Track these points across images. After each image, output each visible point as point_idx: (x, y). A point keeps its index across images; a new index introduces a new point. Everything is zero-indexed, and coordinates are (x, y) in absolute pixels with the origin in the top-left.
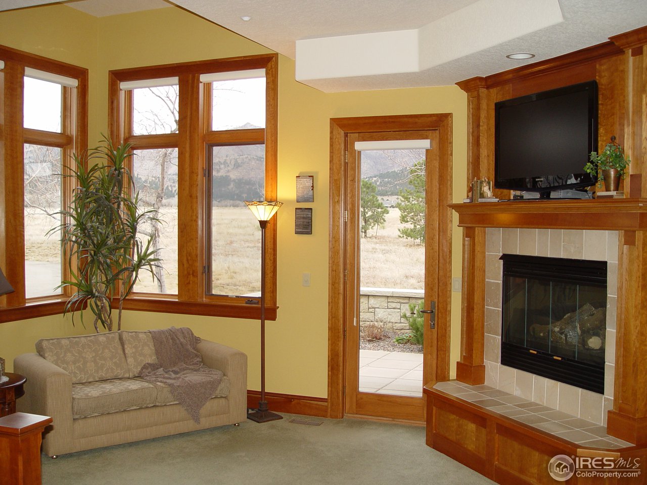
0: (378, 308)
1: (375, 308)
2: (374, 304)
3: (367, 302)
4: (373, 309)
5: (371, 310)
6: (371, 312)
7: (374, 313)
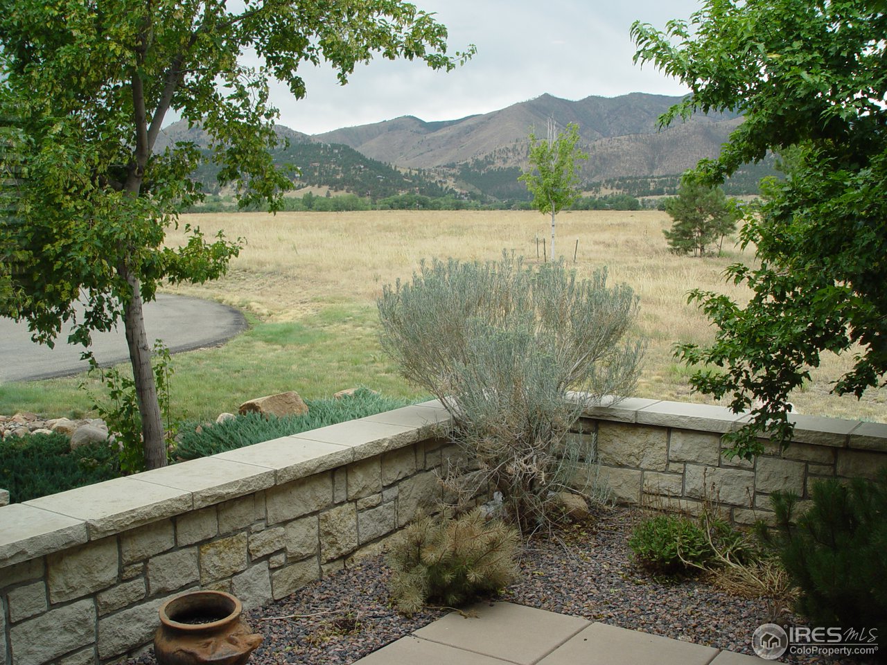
0: (694, 462)
1: (685, 462)
2: (682, 451)
3: (665, 444)
4: (682, 466)
5: (673, 467)
6: (675, 473)
7: (683, 474)
